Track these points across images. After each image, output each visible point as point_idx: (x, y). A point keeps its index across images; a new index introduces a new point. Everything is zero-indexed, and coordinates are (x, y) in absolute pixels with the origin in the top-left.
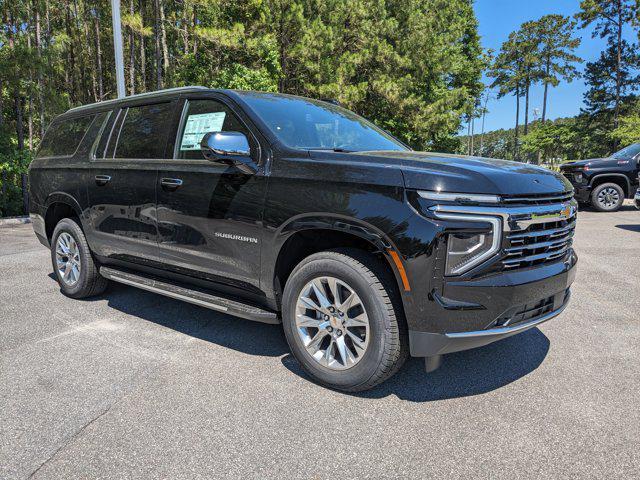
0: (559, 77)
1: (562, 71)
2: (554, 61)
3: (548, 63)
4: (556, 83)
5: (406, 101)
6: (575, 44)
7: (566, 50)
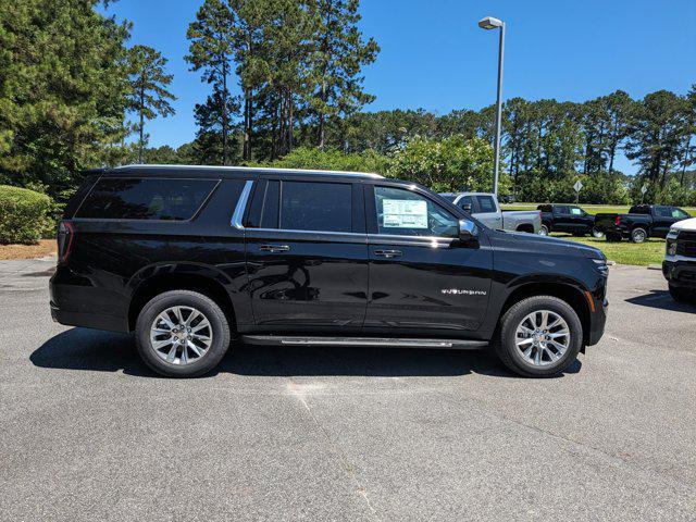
0: (154, 109)
1: (158, 104)
2: (147, 92)
3: (142, 95)
4: (151, 116)
5: (82, 128)
6: (167, 80)
7: (158, 84)
